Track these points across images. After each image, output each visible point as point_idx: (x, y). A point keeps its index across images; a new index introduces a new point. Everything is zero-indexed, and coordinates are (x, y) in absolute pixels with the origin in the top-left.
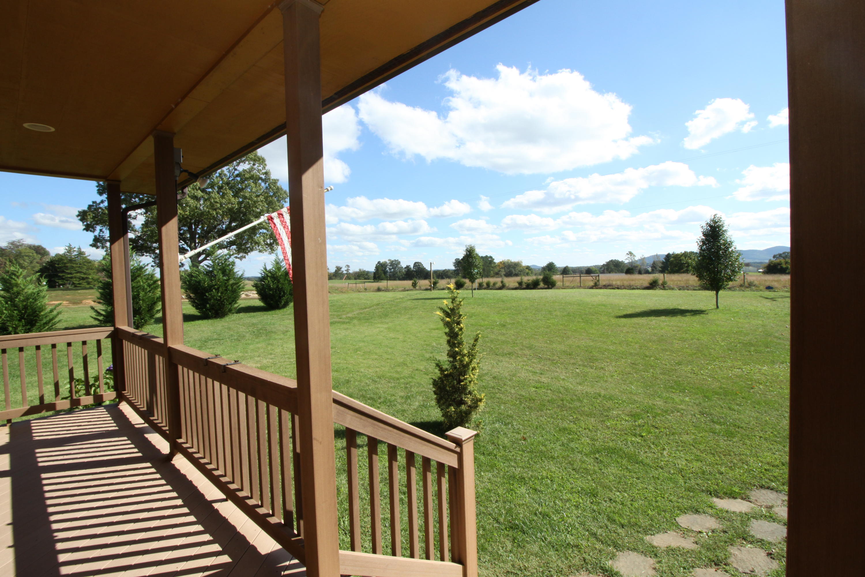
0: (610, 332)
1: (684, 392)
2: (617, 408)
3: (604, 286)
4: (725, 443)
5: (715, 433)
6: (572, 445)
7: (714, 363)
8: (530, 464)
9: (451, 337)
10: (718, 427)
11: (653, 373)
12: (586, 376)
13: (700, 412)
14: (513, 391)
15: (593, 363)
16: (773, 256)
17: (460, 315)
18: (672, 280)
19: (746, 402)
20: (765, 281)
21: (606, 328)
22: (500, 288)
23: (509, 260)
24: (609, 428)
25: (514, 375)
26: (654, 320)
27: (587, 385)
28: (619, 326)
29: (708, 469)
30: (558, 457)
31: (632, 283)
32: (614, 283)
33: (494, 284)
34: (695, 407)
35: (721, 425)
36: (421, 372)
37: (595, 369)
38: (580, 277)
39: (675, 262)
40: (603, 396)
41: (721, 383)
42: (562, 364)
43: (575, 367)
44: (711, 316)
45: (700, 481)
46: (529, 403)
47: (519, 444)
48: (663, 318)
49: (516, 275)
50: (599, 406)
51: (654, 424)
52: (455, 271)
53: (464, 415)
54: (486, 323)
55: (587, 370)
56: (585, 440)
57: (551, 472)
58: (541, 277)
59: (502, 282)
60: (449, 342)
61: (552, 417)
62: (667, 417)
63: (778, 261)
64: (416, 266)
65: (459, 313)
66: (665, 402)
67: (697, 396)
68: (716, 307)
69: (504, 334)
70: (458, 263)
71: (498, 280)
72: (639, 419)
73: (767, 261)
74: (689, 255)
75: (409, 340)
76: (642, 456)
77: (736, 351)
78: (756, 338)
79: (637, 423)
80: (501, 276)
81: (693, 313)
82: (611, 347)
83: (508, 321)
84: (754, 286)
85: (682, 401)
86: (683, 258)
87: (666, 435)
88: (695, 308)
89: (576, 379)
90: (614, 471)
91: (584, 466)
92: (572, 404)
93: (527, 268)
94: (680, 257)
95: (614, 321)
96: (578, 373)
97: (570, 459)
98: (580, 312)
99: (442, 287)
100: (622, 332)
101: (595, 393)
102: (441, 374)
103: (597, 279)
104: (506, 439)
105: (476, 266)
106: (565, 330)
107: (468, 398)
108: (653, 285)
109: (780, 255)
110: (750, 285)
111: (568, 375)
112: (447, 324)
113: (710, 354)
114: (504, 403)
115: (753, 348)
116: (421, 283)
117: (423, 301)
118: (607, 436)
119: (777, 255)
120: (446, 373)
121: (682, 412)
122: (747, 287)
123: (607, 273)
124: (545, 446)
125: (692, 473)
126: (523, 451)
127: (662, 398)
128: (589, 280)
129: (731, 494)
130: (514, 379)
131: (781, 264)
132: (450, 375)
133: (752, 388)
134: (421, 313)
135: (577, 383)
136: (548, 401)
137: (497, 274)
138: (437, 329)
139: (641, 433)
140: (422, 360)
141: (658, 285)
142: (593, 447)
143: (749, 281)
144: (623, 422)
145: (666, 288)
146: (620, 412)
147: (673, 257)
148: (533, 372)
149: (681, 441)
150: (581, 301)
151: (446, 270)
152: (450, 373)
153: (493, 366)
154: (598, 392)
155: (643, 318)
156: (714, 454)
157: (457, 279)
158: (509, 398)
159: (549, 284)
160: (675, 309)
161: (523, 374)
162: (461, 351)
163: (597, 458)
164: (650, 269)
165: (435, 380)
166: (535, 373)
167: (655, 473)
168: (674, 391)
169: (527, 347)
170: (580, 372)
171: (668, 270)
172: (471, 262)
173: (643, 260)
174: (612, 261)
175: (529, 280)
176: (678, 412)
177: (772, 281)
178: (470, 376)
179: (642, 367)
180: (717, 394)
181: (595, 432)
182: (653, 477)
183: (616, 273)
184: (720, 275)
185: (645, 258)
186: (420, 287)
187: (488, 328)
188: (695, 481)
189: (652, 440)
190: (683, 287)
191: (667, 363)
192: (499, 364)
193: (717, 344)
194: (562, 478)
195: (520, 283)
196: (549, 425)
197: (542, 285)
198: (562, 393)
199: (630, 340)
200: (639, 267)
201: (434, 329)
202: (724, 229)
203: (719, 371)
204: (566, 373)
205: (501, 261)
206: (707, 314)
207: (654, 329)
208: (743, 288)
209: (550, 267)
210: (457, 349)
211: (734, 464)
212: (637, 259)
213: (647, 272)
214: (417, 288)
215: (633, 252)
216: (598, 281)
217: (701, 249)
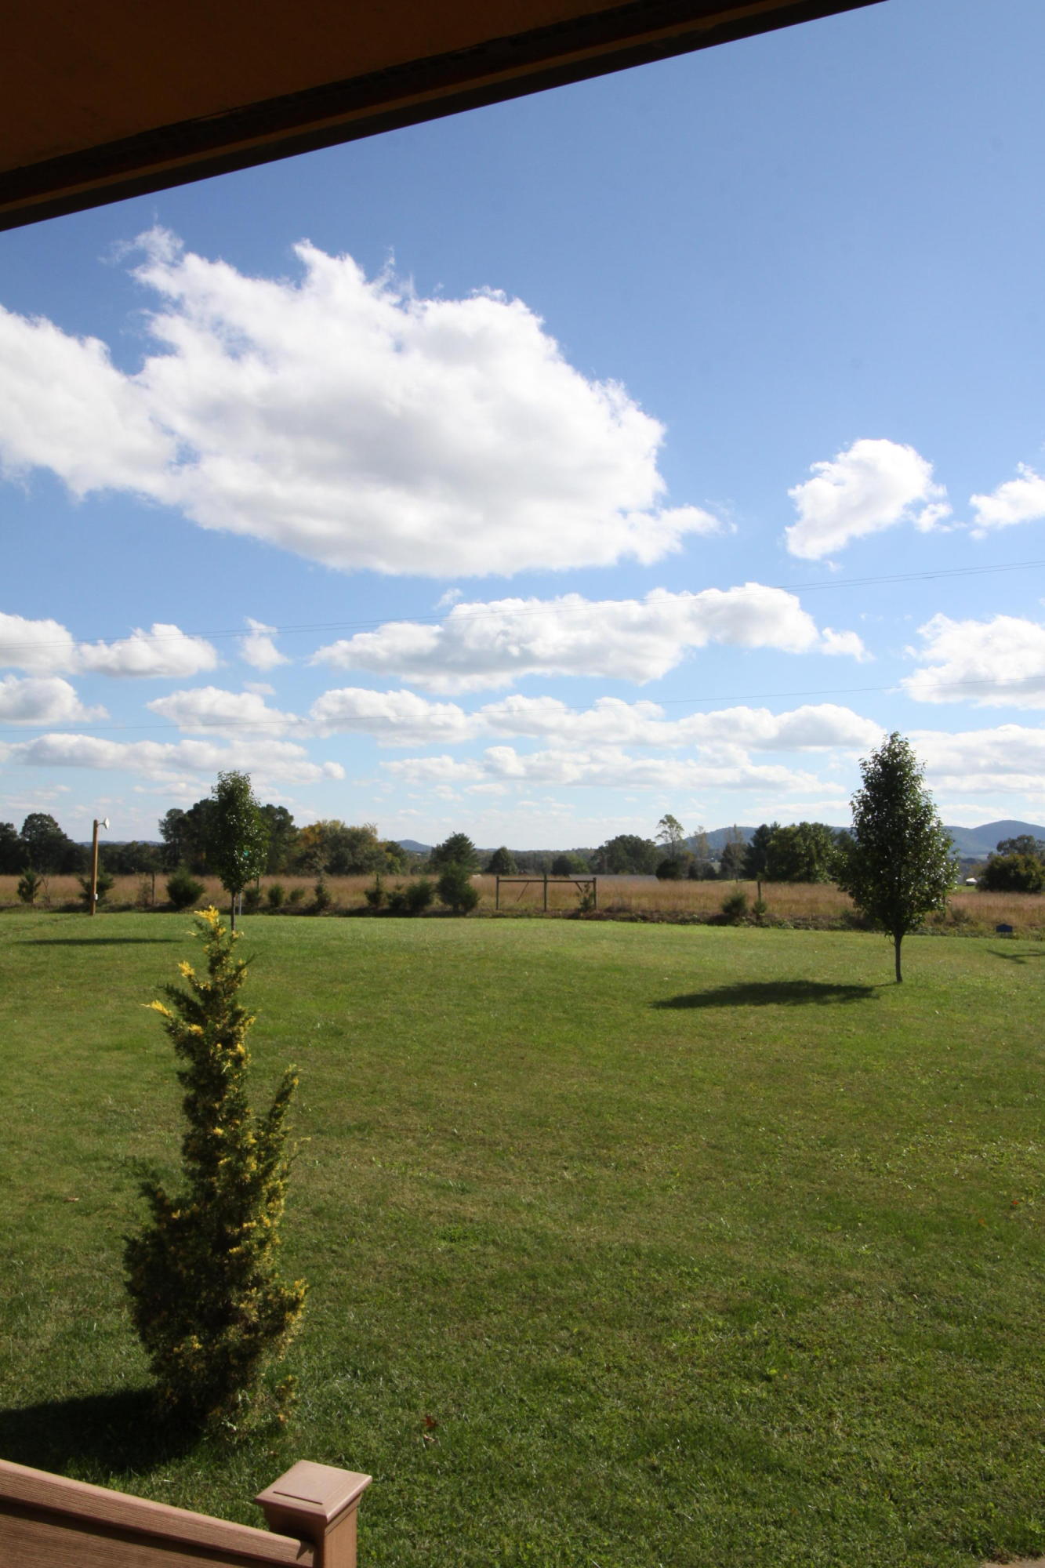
0: (643, 1053)
1: (855, 1229)
2: (690, 1290)
3: (609, 910)
4: (979, 1377)
5: (950, 1350)
6: (579, 1429)
7: (914, 1139)
8: (458, 1519)
9: (201, 1089)
10: (951, 1329)
11: (769, 1174)
12: (593, 1191)
13: (903, 1287)
14: (380, 1256)
15: (609, 1149)
16: (996, 845)
17: (238, 1015)
18: (778, 901)
19: (1006, 1250)
20: (989, 908)
21: (632, 1037)
22: (311, 911)
23: (336, 823)
24: (675, 1360)
25: (381, 1201)
26: (751, 1016)
27: (600, 1222)
28: (666, 1032)
29: (955, 1466)
30: (540, 1476)
31: (681, 904)
32: (634, 902)
33: (295, 896)
34: (888, 1272)
35: (959, 1325)
36: (67, 1207)
37: (616, 1168)
38: (546, 882)
39: (779, 850)
40: (647, 1256)
41: (938, 1195)
42: (520, 1154)
43: (558, 1163)
44: (887, 1003)
45: (941, 1513)
46: (434, 1293)
47: (415, 1445)
48: (772, 1009)
49: (358, 870)
50: (640, 1288)
51: (793, 1335)
52: (163, 848)
53: (235, 1362)
54: (282, 1024)
55: (592, 1171)
56: (614, 1407)
57: (528, 1538)
58: (435, 879)
59: (319, 890)
60: (189, 1106)
61: (508, 1339)
62: (824, 1308)
63: (1007, 858)
64: (34, 826)
65: (232, 1007)
66: (813, 1263)
67: (889, 1239)
68: (895, 978)
69: (339, 1063)
70: (176, 823)
71: (306, 884)
72: (752, 1322)
73: (984, 857)
74: (813, 834)
75: (17, 1090)
76: (779, 1445)
77: (958, 1104)
78: (998, 1066)
79: (748, 1337)
80: (318, 872)
81: (842, 996)
82: (651, 1098)
83: (350, 1019)
84: (966, 920)
85: (855, 1256)
86: (799, 839)
87: (831, 1367)
88: (845, 980)
89: (566, 1204)
90: (710, 1510)
91: (623, 1500)
92: (561, 1287)
93: (389, 850)
94: (792, 839)
95: (651, 1016)
96: (570, 1183)
97: (578, 1482)
98: (558, 990)
99: (123, 901)
100: (676, 1051)
101: (624, 1247)
102: (158, 1220)
103: (591, 889)
104: (371, 1433)
105: (250, 840)
106: (519, 1045)
107: (251, 1300)
108: (731, 914)
109: (1012, 843)
110: (958, 918)
111: (540, 1190)
112: (188, 1045)
113: (900, 1113)
114: (357, 1301)
115: (995, 1093)
116: (50, 887)
117: (64, 947)
118: (674, 1388)
119: (1005, 843)
120: (176, 1216)
121: (858, 1289)
122: (950, 924)
123: (609, 873)
124: (497, 1442)
125: (916, 1486)
126: (432, 1471)
127: (801, 1249)
128: (568, 893)
129: (1023, 1544)
130: (382, 1213)
131: (1016, 867)
132: (191, 1222)
133: (1012, 1208)
134: (58, 989)
135: (571, 1217)
136: (492, 1284)
137: (301, 865)
138: (119, 1048)
139: (763, 1368)
140: (65, 1162)
141: (745, 913)
142: (639, 1431)
143: (954, 909)
144: (712, 1337)
145: (764, 921)
146: (700, 1305)
147: (775, 837)
148: (437, 1186)
149: (870, 1384)
150: (557, 955)
151: (134, 843)
152: (193, 1213)
153: (311, 1170)
154: (631, 1241)
155: (723, 1009)
156: (958, 1417)
157: (177, 876)
158: (370, 1283)
159: (461, 903)
160: (800, 983)
161: (407, 1196)
162: (237, 1138)
163: (655, 1469)
164: (716, 866)
165: (133, 1244)
166: (442, 1189)
167: (819, 1500)
168: (829, 1226)
169: (413, 1104)
170: (574, 1180)
171: (763, 871)
172: (234, 827)
173: (700, 839)
174: (622, 840)
175: (399, 888)
176: (849, 1290)
177: (1005, 909)
178: (260, 1221)
179: (739, 1157)
180: (936, 1229)
181: (639, 1375)
182: (818, 1512)
183: (632, 873)
184: (906, 892)
185: (705, 834)
186: (47, 899)
187: (289, 1043)
188: (927, 1510)
189: (796, 1389)
190: (804, 919)
191: (802, 1143)
192: (331, 1162)
193: (912, 1082)
194: (564, 1554)
195: (374, 896)
196: (502, 1366)
197: (437, 902)
198: (530, 1250)
199: (700, 1073)
200: (691, 859)
201: (108, 1049)
202: (914, 772)
203: (926, 1159)
204: (535, 1185)
205: (314, 823)
206: (877, 997)
207: (754, 1040)
208: (941, 927)
209: (457, 847)
210: (219, 1131)
211: (1013, 1442)
212: (684, 836)
213: (710, 875)
214: (36, 901)
215: (676, 817)
216: (593, 895)
217: (861, 823)
